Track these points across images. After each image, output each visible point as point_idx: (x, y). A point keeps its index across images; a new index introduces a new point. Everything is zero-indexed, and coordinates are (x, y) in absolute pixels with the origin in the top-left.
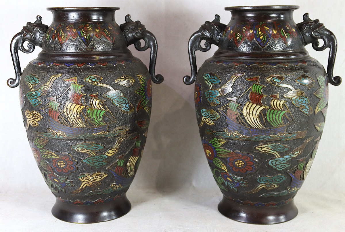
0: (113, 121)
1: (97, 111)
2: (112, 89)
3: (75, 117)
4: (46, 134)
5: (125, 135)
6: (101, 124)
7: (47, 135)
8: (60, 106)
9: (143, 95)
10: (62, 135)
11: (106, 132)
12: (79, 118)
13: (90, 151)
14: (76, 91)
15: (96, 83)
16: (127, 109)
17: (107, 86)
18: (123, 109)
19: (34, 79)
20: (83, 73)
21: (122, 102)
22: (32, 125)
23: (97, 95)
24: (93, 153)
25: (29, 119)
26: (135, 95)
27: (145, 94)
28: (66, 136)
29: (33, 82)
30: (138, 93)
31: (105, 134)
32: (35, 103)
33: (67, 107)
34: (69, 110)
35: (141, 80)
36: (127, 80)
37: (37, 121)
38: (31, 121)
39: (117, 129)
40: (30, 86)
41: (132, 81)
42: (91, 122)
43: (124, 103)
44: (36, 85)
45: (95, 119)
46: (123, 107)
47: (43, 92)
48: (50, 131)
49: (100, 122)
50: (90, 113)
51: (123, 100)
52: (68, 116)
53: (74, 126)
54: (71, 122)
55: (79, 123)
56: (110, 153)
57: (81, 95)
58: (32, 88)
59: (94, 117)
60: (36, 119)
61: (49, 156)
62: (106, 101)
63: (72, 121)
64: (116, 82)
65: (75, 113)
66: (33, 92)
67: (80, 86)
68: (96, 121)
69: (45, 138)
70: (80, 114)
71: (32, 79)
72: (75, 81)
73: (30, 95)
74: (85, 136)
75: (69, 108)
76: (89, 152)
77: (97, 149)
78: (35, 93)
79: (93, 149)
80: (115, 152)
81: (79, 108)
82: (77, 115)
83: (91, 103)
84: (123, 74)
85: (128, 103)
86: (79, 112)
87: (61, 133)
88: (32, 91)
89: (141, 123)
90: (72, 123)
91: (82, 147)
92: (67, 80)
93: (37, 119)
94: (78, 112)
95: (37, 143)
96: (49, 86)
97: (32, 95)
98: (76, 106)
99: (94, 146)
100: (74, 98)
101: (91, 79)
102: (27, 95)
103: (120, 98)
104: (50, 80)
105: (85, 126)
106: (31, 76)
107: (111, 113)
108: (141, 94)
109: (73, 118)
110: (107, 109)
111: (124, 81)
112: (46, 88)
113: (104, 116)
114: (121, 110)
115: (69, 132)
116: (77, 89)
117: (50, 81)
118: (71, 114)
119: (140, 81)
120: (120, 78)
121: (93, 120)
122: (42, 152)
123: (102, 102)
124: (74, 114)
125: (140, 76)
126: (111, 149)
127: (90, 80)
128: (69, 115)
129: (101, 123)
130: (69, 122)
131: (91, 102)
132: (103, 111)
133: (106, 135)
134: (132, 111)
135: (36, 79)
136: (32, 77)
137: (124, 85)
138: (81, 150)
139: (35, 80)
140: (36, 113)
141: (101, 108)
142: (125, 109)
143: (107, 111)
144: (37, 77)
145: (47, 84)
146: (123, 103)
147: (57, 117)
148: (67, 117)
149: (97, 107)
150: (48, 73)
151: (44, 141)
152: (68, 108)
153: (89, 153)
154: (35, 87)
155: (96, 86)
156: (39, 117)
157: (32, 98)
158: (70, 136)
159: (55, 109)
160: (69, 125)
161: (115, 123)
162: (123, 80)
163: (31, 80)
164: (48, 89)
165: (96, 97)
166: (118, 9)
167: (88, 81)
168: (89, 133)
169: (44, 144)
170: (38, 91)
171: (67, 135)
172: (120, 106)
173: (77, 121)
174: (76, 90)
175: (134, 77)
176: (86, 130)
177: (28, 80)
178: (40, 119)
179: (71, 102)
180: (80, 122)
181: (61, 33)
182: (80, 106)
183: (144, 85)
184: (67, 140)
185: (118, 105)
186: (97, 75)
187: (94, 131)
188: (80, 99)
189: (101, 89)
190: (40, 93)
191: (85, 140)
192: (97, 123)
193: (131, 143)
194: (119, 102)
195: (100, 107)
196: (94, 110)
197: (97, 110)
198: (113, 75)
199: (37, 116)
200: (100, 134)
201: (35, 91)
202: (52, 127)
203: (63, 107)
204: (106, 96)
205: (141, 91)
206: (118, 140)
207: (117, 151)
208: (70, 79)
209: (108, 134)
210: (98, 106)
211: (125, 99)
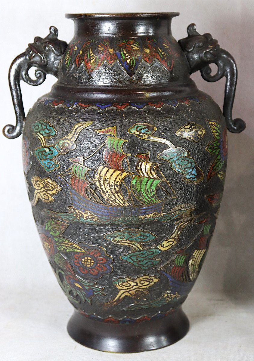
0: (171, 197)
1: (148, 181)
2: (171, 146)
3: (113, 190)
4: (65, 215)
5: (189, 217)
6: (153, 201)
7: (66, 217)
8: (89, 172)
9: (217, 153)
10: (90, 217)
11: (160, 213)
12: (119, 191)
13: (134, 243)
14: (114, 149)
15: (146, 137)
16: (194, 176)
17: (163, 141)
18: (187, 177)
19: (47, 128)
20: (126, 119)
21: (186, 166)
22: (43, 200)
23: (148, 154)
24: (139, 246)
25: (38, 190)
26: (206, 154)
27: (219, 151)
28: (97, 219)
29: (46, 133)
30: (211, 150)
31: (159, 217)
32: (48, 166)
33: (100, 173)
34: (102, 178)
35: (215, 129)
36: (194, 130)
37: (51, 195)
38: (42, 194)
39: (177, 208)
40: (40, 139)
41: (202, 132)
42: (137, 197)
43: (190, 168)
44: (51, 138)
45: (144, 194)
46: (188, 174)
47: (61, 149)
48: (72, 210)
49: (152, 197)
50: (136, 185)
51: (187, 162)
52: (102, 189)
53: (110, 204)
54: (106, 198)
55: (119, 199)
56: (164, 246)
57: (123, 156)
58: (44, 143)
59: (143, 190)
60: (50, 190)
61: (69, 248)
62: (162, 164)
63: (107, 196)
64: (178, 134)
65: (113, 184)
66: (46, 149)
67: (122, 141)
68: (145, 196)
69: (63, 221)
70: (121, 185)
71: (45, 127)
72: (113, 132)
73: (40, 154)
74: (127, 220)
75: (104, 175)
76: (132, 244)
77: (144, 239)
78: (50, 150)
79: (139, 240)
80: (173, 244)
81: (120, 176)
82: (116, 187)
83: (139, 168)
84: (188, 121)
85: (196, 167)
86: (119, 183)
87: (89, 214)
88: (44, 147)
89: (211, 198)
90: (108, 200)
91: (121, 237)
92: (100, 131)
93: (52, 191)
94: (117, 182)
95: (50, 228)
96: (72, 140)
97: (44, 153)
98: (114, 172)
99: (141, 235)
100: (112, 161)
101: (139, 129)
102: (36, 152)
103: (183, 160)
104: (74, 130)
105: (128, 204)
106: (43, 123)
107: (169, 184)
108: (214, 152)
109: (109, 191)
110: (163, 177)
111: (190, 132)
112: (67, 143)
113: (158, 188)
114: (184, 179)
115: (102, 213)
116: (117, 146)
117: (73, 132)
118: (106, 185)
119: (214, 131)
120: (184, 128)
121: (140, 194)
122: (58, 241)
123: (156, 166)
124: (111, 185)
125: (213, 123)
126: (166, 240)
127: (137, 131)
128: (103, 187)
129: (153, 199)
130: (102, 197)
131: (139, 166)
132: (157, 180)
133: (160, 219)
134: (200, 179)
135: (51, 128)
136: (45, 125)
137: (190, 138)
138: (119, 241)
139: (49, 130)
140: (50, 181)
141: (153, 176)
142: (191, 176)
143: (163, 180)
144: (52, 124)
145: (69, 137)
146: (187, 168)
147: (84, 190)
148: (100, 189)
149: (147, 174)
150: (70, 119)
151: (61, 225)
152: (101, 175)
153: (133, 246)
154: (49, 140)
155: (146, 141)
156: (54, 189)
157: (44, 157)
158: (103, 220)
159: (81, 177)
160: (102, 202)
161: (174, 199)
162: (189, 130)
163: (43, 130)
164: (71, 145)
165: (146, 159)
166: (177, 15)
167: (135, 133)
168: (133, 215)
169: (62, 230)
170: (54, 147)
171: (99, 217)
172: (183, 172)
173: (115, 197)
174: (115, 147)
175: (205, 125)
176: (128, 211)
177: (37, 129)
178: (57, 191)
179: (107, 167)
180: (119, 197)
181: (90, 54)
182: (120, 172)
183: (218, 138)
184: (98, 225)
185: (180, 170)
186: (148, 123)
187: (141, 213)
188: (122, 161)
189: (154, 146)
190: (57, 151)
191: (126, 226)
192: (146, 199)
193: (196, 229)
194: (181, 166)
195: (152, 174)
196: (143, 179)
197: (147, 179)
198: (172, 122)
199: (52, 186)
200: (151, 217)
201: (48, 148)
202: (75, 205)
203: (94, 174)
204: (161, 157)
205: (215, 148)
206: (178, 226)
207: (175, 243)
208: (106, 130)
209: (163, 217)
210: (149, 174)
211: (190, 160)
